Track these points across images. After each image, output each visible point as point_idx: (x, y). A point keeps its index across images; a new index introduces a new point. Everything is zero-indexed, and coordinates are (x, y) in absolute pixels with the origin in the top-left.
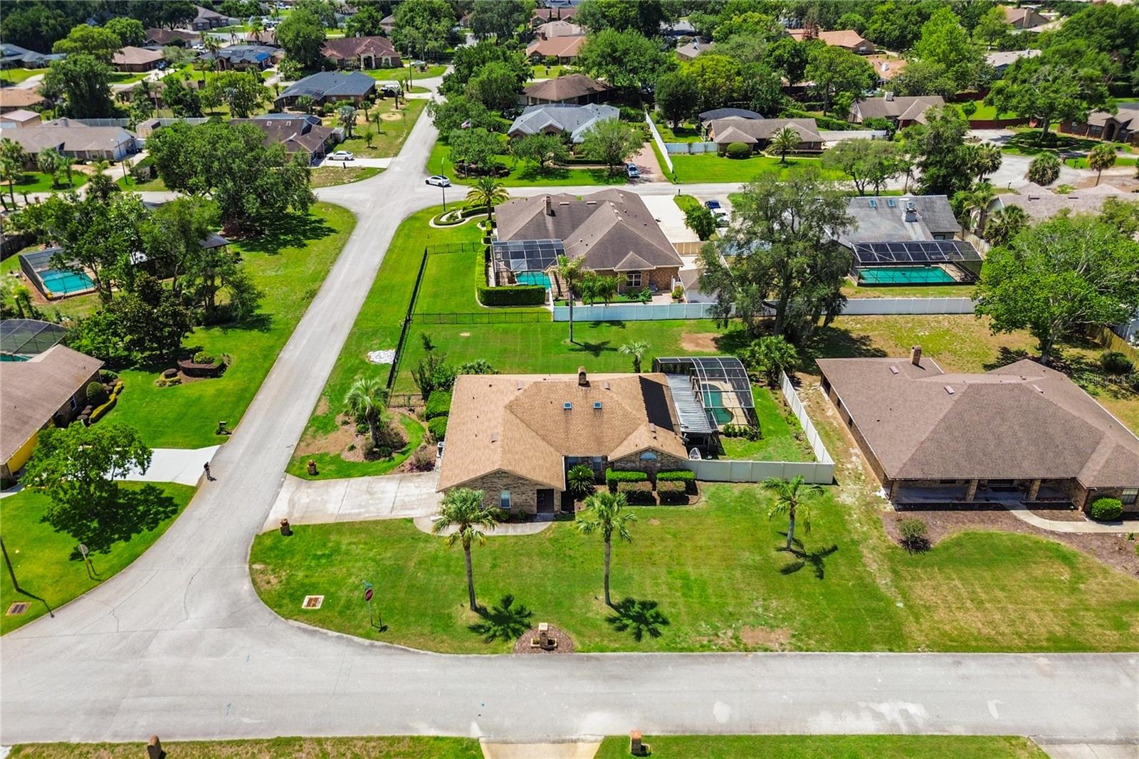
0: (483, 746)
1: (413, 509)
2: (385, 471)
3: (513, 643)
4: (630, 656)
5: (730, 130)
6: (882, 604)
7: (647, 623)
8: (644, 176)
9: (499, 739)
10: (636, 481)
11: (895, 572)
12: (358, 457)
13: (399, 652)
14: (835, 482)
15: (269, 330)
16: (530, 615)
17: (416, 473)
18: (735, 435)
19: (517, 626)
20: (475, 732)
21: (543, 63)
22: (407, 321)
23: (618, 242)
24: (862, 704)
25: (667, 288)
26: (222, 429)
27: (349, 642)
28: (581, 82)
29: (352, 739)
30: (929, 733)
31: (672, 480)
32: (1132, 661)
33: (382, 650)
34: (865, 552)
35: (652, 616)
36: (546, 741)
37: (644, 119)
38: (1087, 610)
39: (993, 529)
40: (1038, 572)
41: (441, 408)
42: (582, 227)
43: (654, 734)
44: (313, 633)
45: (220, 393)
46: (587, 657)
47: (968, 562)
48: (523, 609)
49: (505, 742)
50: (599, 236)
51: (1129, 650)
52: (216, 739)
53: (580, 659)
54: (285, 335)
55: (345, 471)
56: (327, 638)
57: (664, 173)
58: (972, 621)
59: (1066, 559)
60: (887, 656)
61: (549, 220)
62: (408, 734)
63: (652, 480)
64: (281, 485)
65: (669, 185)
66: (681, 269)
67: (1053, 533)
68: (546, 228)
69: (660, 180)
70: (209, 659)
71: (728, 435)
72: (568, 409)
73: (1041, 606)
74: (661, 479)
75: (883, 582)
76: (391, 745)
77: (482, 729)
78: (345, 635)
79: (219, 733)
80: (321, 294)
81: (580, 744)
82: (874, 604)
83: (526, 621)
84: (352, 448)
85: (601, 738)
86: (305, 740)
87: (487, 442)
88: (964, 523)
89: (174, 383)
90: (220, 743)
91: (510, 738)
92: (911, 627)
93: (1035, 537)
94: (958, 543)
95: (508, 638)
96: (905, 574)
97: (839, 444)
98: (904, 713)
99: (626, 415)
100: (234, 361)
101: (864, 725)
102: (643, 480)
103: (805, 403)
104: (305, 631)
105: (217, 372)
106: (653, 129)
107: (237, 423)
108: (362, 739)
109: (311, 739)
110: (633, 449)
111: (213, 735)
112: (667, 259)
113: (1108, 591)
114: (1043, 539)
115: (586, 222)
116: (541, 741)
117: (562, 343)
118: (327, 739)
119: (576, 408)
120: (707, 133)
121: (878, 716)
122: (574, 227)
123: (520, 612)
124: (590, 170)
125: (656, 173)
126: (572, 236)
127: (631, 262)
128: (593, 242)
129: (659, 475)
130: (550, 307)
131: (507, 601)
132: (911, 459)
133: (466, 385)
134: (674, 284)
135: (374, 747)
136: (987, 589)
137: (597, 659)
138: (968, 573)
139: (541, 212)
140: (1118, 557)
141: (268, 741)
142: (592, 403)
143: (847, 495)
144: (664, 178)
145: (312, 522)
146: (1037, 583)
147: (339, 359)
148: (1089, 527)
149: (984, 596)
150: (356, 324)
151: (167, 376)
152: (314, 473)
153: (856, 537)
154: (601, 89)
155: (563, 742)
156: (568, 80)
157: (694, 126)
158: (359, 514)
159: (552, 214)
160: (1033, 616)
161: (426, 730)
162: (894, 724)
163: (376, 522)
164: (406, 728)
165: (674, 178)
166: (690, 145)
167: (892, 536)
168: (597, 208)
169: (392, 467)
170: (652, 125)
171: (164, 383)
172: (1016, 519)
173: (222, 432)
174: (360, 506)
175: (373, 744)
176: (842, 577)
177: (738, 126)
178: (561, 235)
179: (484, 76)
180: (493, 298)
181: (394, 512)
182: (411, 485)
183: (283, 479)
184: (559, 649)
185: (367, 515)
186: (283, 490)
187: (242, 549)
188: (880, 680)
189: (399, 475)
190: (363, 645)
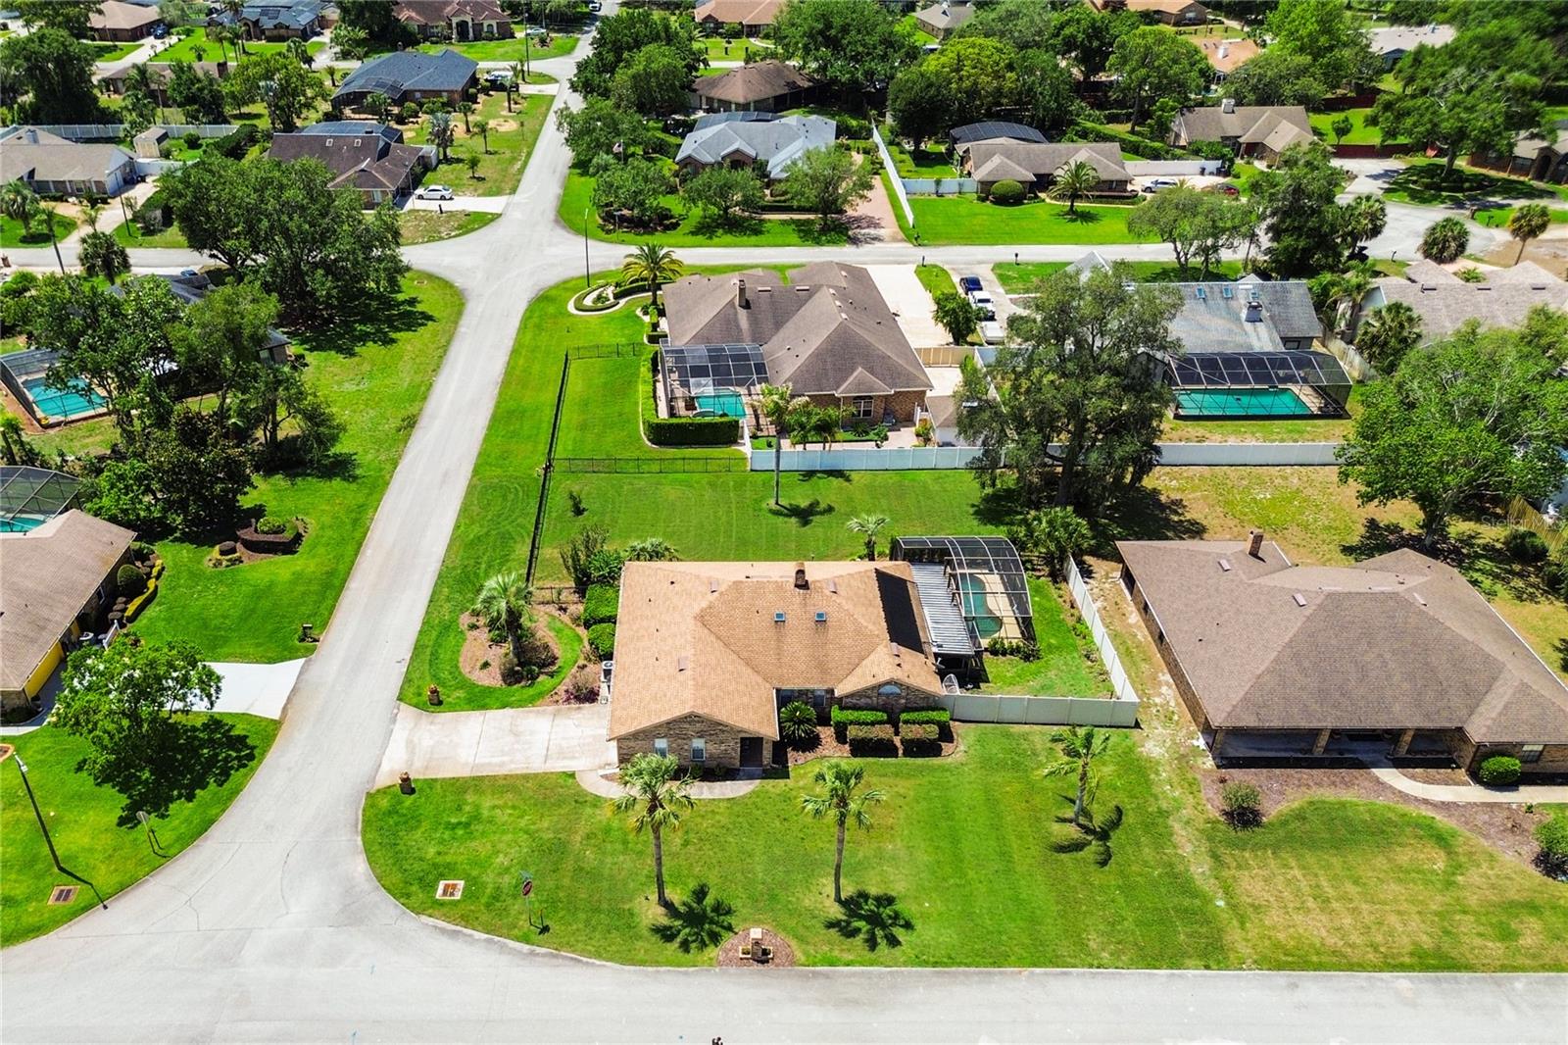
1: (574, 758)
2: (531, 701)
3: (712, 951)
4: (869, 973)
5: (996, 160)
6: (1197, 902)
7: (882, 926)
8: (872, 231)
10: (873, 724)
11: (1215, 857)
12: (492, 679)
13: (568, 962)
14: (1137, 725)
15: (355, 478)
17: (574, 705)
18: (1004, 654)
21: (721, 35)
22: (547, 468)
23: (842, 352)
25: (909, 420)
26: (305, 635)
27: (503, 946)
28: (779, 72)
31: (920, 723)
32: (1518, 985)
33: (547, 960)
34: (1177, 826)
35: (890, 915)
37: (870, 135)
38: (1465, 912)
39: (1348, 796)
40: (1404, 857)
41: (604, 611)
42: (790, 325)
44: (454, 934)
45: (298, 577)
46: (814, 972)
47: (1310, 842)
48: (721, 903)
50: (816, 342)
51: (1515, 969)
53: (804, 976)
54: (378, 486)
55: (479, 700)
56: (472, 941)
57: (900, 227)
58: (1315, 928)
59: (1441, 840)
60: (1202, 976)
61: (742, 314)
63: (894, 722)
64: (394, 720)
65: (907, 248)
66: (929, 394)
67: (1426, 802)
68: (738, 326)
69: (895, 240)
70: (322, 970)
71: (994, 652)
72: (780, 621)
73: (1405, 906)
74: (906, 722)
75: (1200, 870)
78: (496, 938)
80: (423, 422)
82: (1186, 902)
84: (486, 665)
87: (673, 670)
88: (1308, 786)
89: (233, 562)
92: (1234, 935)
93: (1402, 808)
94: (1300, 816)
95: (705, 947)
96: (1228, 860)
97: (1144, 666)
99: (859, 631)
100: (312, 526)
102: (881, 723)
103: (1099, 604)
104: (444, 931)
105: (289, 547)
106: (884, 154)
107: (325, 625)
110: (870, 682)
112: (910, 379)
113: (1493, 887)
114: (1413, 810)
115: (795, 318)
117: (764, 505)
119: (790, 620)
120: (963, 161)
122: (778, 325)
123: (719, 907)
124: (793, 221)
125: (889, 228)
126: (775, 338)
127: (859, 384)
128: (806, 352)
129: (904, 716)
130: (746, 447)
131: (701, 892)
132: (1244, 699)
133: (637, 578)
134: (919, 414)
136: (1335, 879)
137: (826, 975)
138: (1310, 858)
139: (731, 303)
140: (1510, 837)
142: (813, 611)
143: (1154, 744)
144: (901, 235)
145: (440, 776)
146: (1402, 874)
147: (457, 527)
148: (1476, 794)
149: (1331, 892)
150: (475, 472)
151: (222, 553)
152: (436, 702)
153: (1164, 806)
154: (807, 84)
156: (759, 71)
157: (943, 148)
158: (502, 765)
159: (747, 305)
160: (1393, 919)
163: (526, 777)
165: (915, 236)
166: (938, 183)
167: (1212, 804)
168: (810, 297)
169: (541, 695)
170: (882, 147)
171: (218, 563)
172: (1378, 781)
173: (305, 640)
174: (503, 754)
176: (1146, 864)
177: (1008, 154)
178: (759, 338)
179: (638, 67)
180: (666, 435)
181: (549, 761)
182: (570, 722)
183: (395, 711)
184: (776, 961)
185: (513, 766)
186: (397, 727)
187: (350, 813)
188: (1191, 1009)
189: (552, 708)
190: (520, 952)
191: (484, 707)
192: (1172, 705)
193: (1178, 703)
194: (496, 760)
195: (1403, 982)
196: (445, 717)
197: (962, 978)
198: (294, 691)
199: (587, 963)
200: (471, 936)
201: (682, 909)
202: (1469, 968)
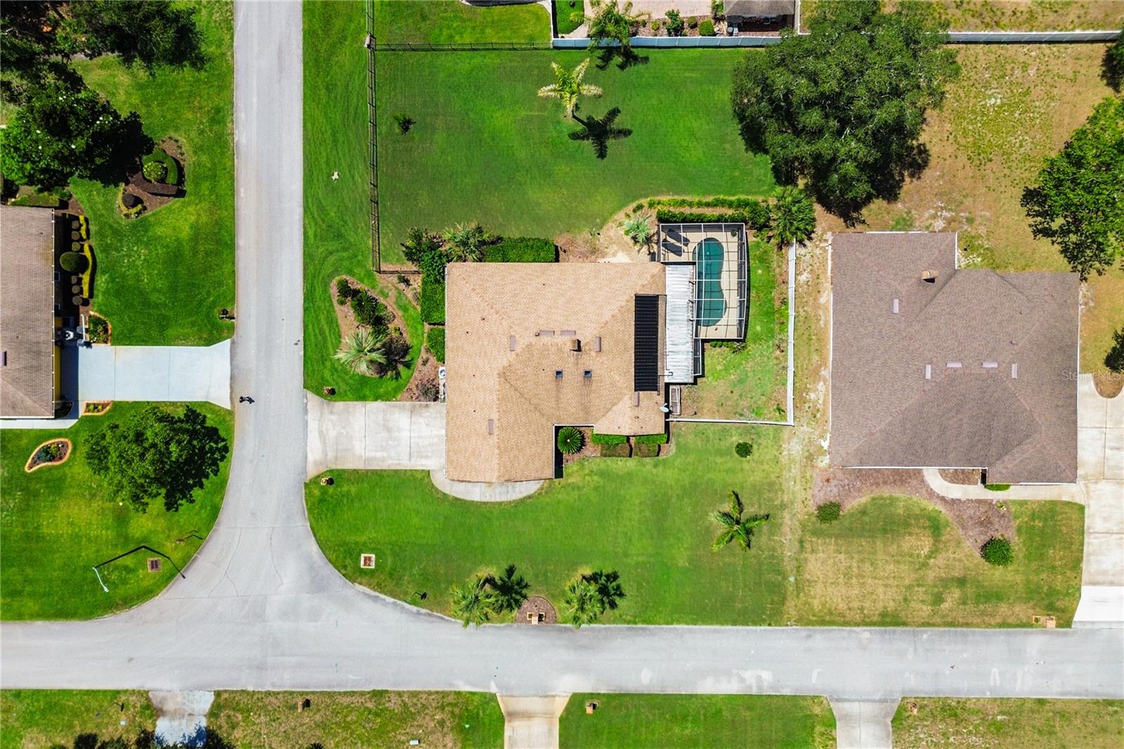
0: (499, 699)
1: (427, 457)
3: (515, 613)
4: (594, 628)
6: (780, 578)
7: (608, 595)
9: (508, 693)
11: (801, 543)
13: (438, 620)
16: (526, 586)
17: (423, 402)
19: (518, 597)
20: (493, 689)
24: (735, 671)
27: (402, 608)
29: (419, 692)
30: (768, 693)
32: (925, 636)
33: (425, 618)
34: (787, 518)
35: (613, 588)
36: (537, 696)
43: (602, 692)
44: (376, 599)
46: (565, 628)
48: (522, 580)
49: (512, 696)
52: (336, 690)
53: (561, 630)
56: (385, 604)
60: (765, 630)
62: (452, 689)
70: (311, 624)
72: (559, 376)
75: (789, 553)
76: (443, 697)
77: (497, 687)
78: (399, 602)
79: (337, 686)
81: (557, 698)
82: (773, 578)
83: (524, 591)
85: (570, 695)
86: (391, 692)
88: (878, 484)
90: (340, 693)
91: (514, 693)
92: (791, 602)
94: (863, 510)
95: (512, 609)
96: (808, 545)
98: (759, 678)
101: (731, 687)
104: (369, 596)
108: (425, 692)
109: (394, 692)
111: (333, 687)
116: (534, 696)
118: (404, 692)
119: (566, 376)
121: (742, 680)
123: (520, 582)
131: (511, 571)
135: (433, 699)
137: (571, 630)
141: (369, 693)
145: (346, 467)
152: (332, 391)
153: (785, 501)
155: (547, 696)
158: (383, 460)
161: (465, 688)
162: (750, 687)
163: (399, 471)
164: (451, 685)
167: (814, 501)
169: (401, 389)
173: (224, 317)
174: (383, 449)
175: (433, 697)
181: (413, 459)
182: (422, 420)
183: (305, 401)
184: (547, 620)
185: (390, 462)
186: (310, 417)
187: (298, 504)
188: (752, 652)
189: (408, 404)
190: (412, 612)
191: (363, 398)
192: (820, 402)
193: (824, 402)
194: (379, 455)
195: (865, 633)
196: (340, 405)
197: (641, 632)
198: (232, 378)
199: (448, 620)
200: (384, 600)
201: (499, 582)
202: (905, 624)
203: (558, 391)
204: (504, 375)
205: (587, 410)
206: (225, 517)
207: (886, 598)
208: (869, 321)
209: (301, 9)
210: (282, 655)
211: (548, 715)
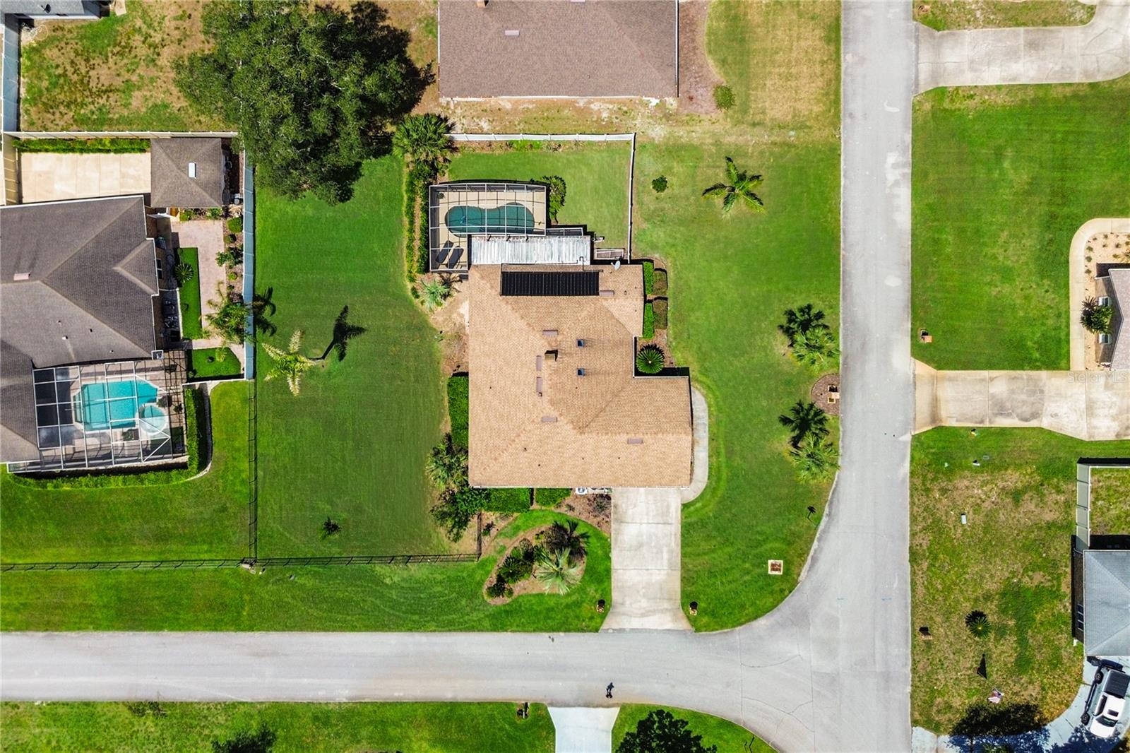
0: (917, 432)
1: (668, 507)
2: (606, 540)
3: (828, 415)
4: (844, 335)
7: (810, 320)
9: (912, 422)
11: (755, 125)
13: (836, 495)
16: (800, 404)
17: (612, 510)
19: (812, 413)
20: (907, 438)
24: (888, 191)
27: (824, 531)
29: (912, 514)
30: (910, 156)
33: (834, 507)
35: (802, 316)
36: (914, 394)
43: (910, 326)
44: (815, 559)
46: (844, 364)
48: (794, 409)
49: (915, 419)
52: (910, 601)
53: (846, 369)
56: (820, 549)
60: (845, 160)
62: (908, 480)
64: (621, 630)
70: (841, 626)
72: (583, 373)
75: (766, 137)
76: (917, 489)
77: (905, 433)
78: (818, 535)
79: (905, 599)
81: (916, 373)
83: (806, 406)
85: (912, 359)
86: (911, 544)
87: (640, 448)
88: (695, 48)
90: (913, 597)
91: (912, 416)
95: (824, 419)
96: (758, 118)
98: (895, 166)
101: (904, 195)
104: (812, 565)
108: (912, 508)
109: (911, 540)
111: (906, 603)
116: (914, 396)
118: (911, 530)
119: (582, 365)
121: (896, 183)
123: (797, 412)
131: (785, 421)
135: (919, 500)
137: (845, 359)
141: (912, 566)
142: (577, 348)
145: (679, 590)
152: (601, 603)
155: (915, 383)
158: (671, 551)
161: (906, 467)
162: (904, 175)
163: (682, 535)
164: (904, 481)
167: (711, 112)
174: (660, 552)
175: (916, 500)
181: (670, 521)
182: (630, 512)
183: (611, 631)
184: (836, 383)
185: (673, 544)
186: (627, 626)
187: (717, 640)
188: (867, 173)
189: (613, 526)
190: (828, 522)
191: (608, 571)
192: (611, 107)
193: (611, 102)
194: (666, 556)
195: (847, 59)
196: (615, 596)
197: (847, 287)
198: (587, 705)
199: (836, 485)
200: (815, 550)
201: (797, 432)
202: (838, 19)
203: (598, 373)
204: (582, 428)
205: (618, 344)
206: (731, 715)
207: (812, 38)
208: (527, 59)
209: (215, 633)
210: (873, 655)
211: (934, 381)
